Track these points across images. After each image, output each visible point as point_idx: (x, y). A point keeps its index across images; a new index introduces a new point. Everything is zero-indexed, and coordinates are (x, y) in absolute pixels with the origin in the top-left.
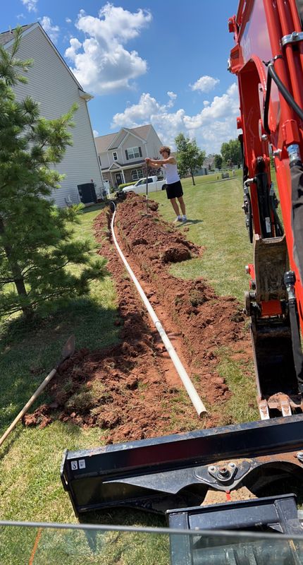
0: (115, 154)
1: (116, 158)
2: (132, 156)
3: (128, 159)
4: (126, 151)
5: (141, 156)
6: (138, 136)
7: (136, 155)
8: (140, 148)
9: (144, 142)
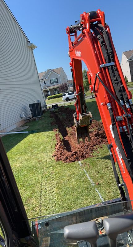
0: (45, 82)
1: (45, 84)
2: (53, 83)
3: (51, 84)
4: (50, 80)
5: (58, 82)
6: (56, 73)
7: (55, 82)
8: (57, 79)
9: (59, 76)
